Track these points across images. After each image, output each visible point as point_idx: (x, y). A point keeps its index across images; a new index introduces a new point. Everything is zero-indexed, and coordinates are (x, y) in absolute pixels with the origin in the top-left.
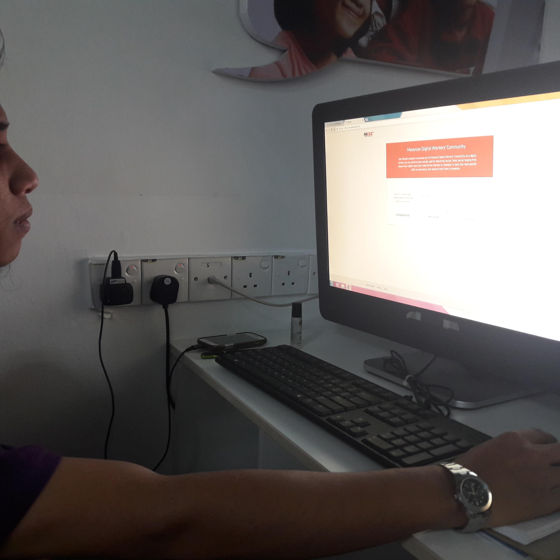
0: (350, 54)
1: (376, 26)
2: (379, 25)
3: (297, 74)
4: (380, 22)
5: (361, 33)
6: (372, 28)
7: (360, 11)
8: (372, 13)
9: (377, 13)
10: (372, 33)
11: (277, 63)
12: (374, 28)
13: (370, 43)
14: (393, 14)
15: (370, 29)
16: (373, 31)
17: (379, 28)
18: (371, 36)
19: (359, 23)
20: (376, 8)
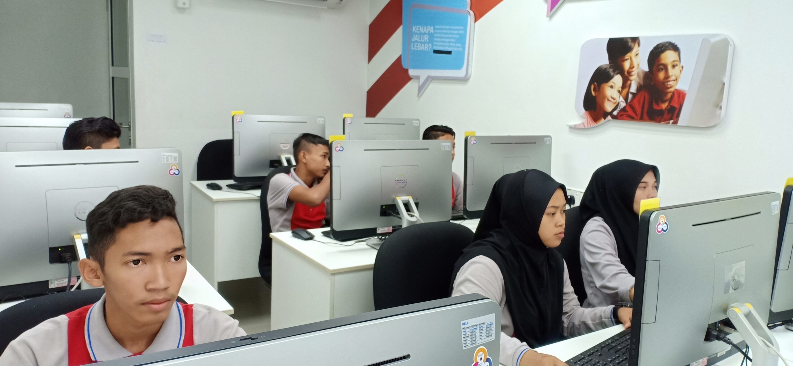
0: (609, 118)
1: (621, 106)
2: (622, 106)
3: (589, 126)
4: (623, 104)
5: (614, 109)
6: (619, 107)
7: (614, 101)
8: (620, 101)
9: (622, 101)
10: (618, 109)
11: (583, 123)
12: (620, 107)
13: (618, 113)
14: (629, 101)
15: (618, 107)
16: (620, 108)
17: (622, 107)
18: (619, 111)
19: (613, 106)
20: (622, 99)
